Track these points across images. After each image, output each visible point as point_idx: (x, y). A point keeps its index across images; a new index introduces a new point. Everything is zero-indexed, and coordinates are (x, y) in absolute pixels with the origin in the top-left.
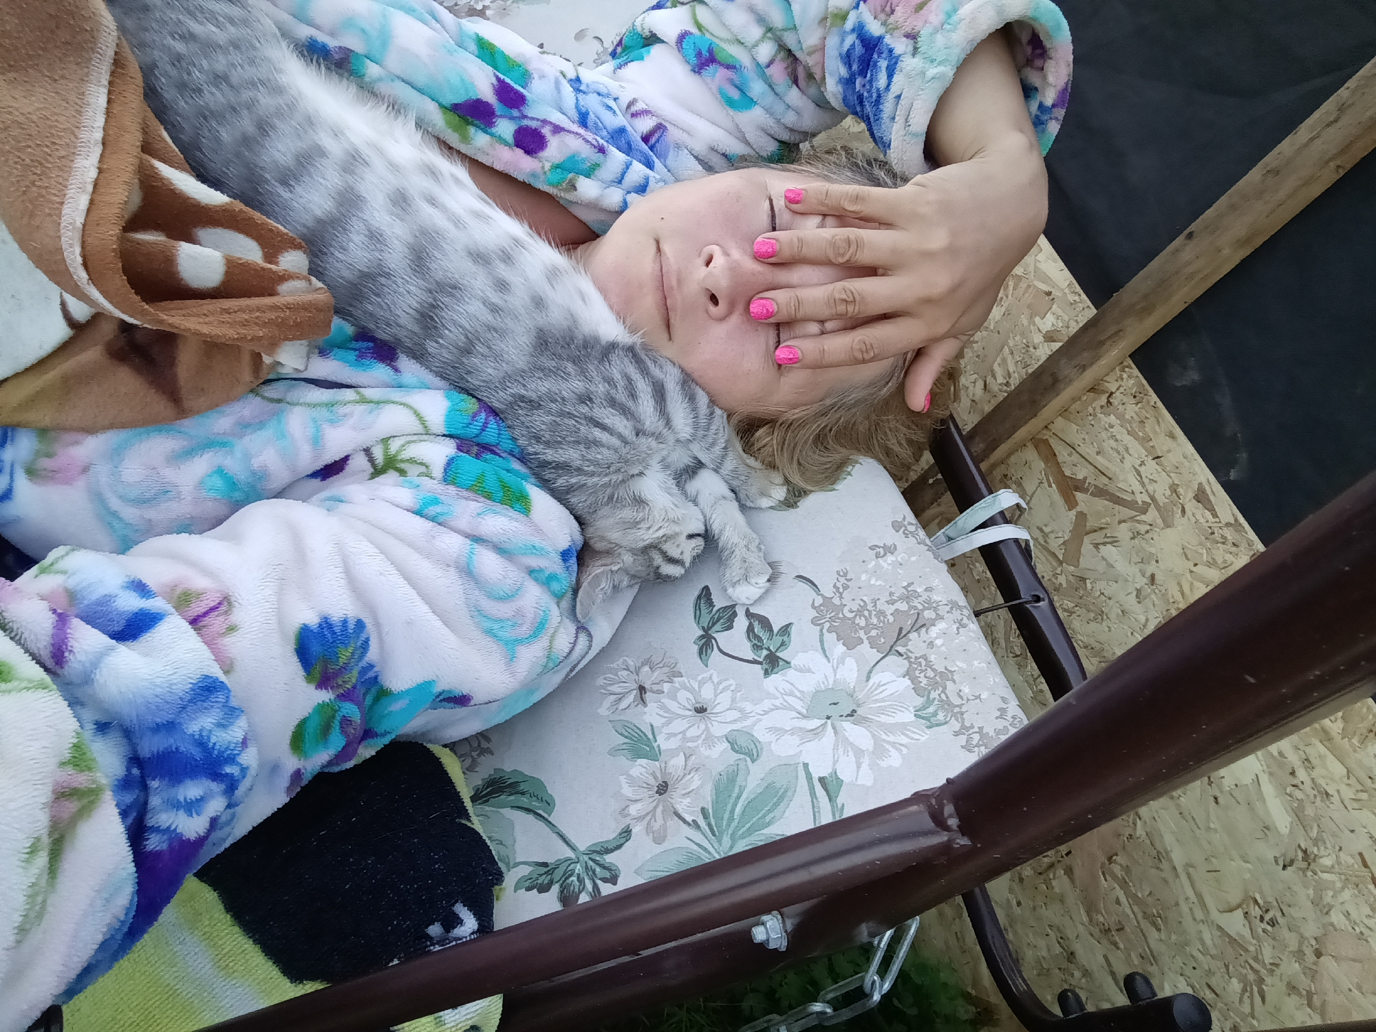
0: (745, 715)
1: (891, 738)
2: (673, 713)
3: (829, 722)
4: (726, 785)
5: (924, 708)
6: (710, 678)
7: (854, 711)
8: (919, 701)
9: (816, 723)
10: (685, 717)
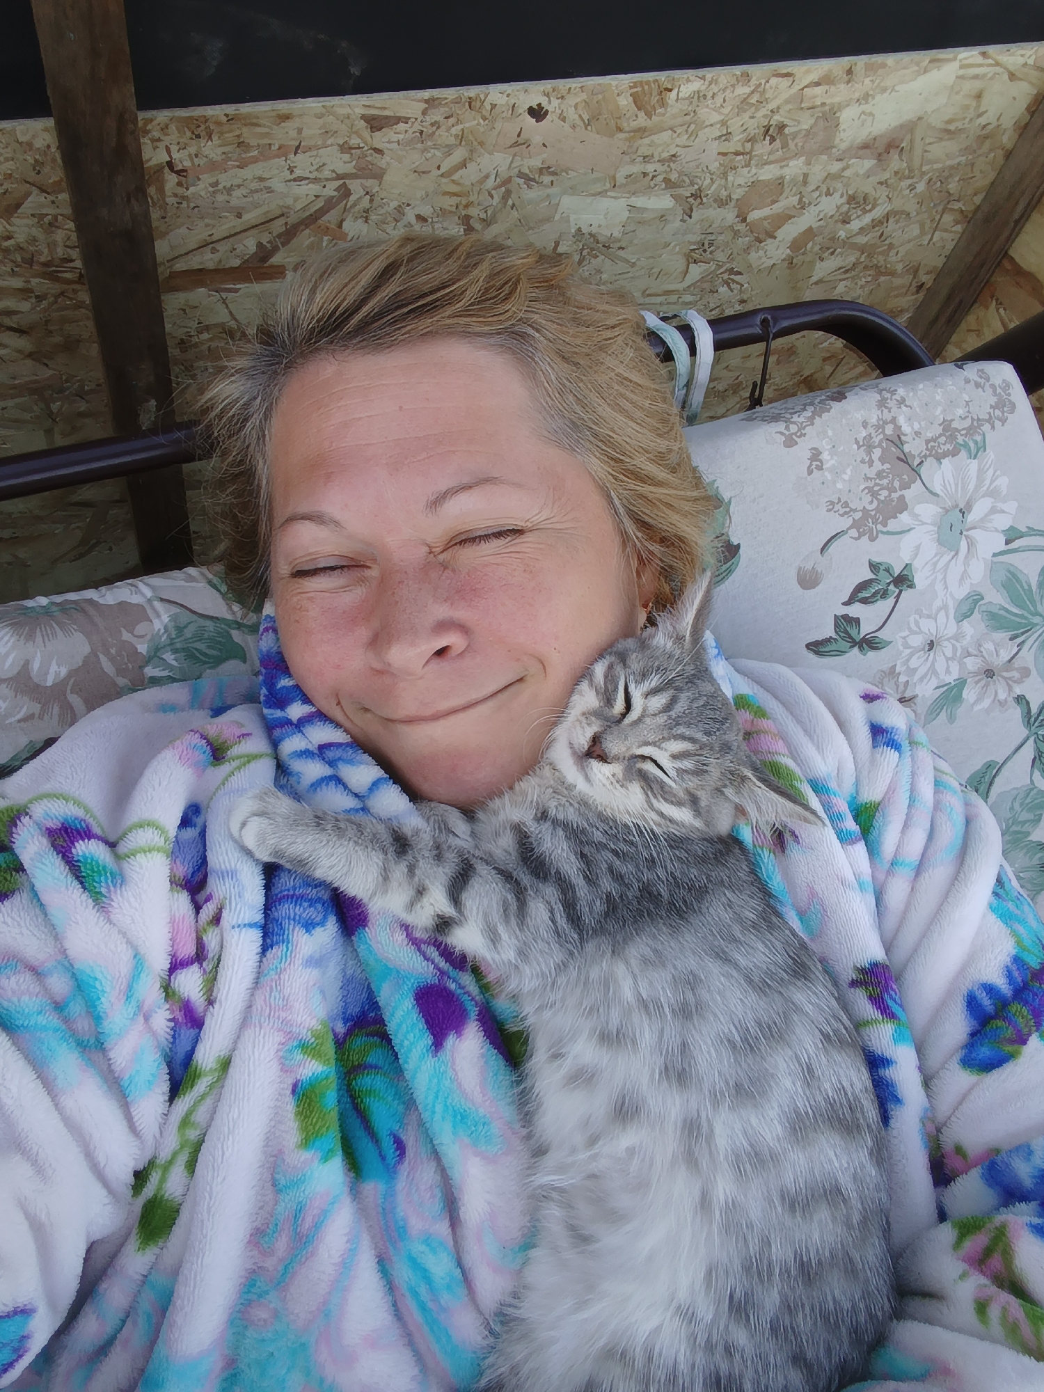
0: (945, 607)
1: (987, 482)
2: (928, 671)
3: (964, 533)
4: (997, 620)
5: (969, 451)
6: (904, 638)
7: (961, 510)
8: (963, 454)
9: (964, 545)
10: (935, 659)
